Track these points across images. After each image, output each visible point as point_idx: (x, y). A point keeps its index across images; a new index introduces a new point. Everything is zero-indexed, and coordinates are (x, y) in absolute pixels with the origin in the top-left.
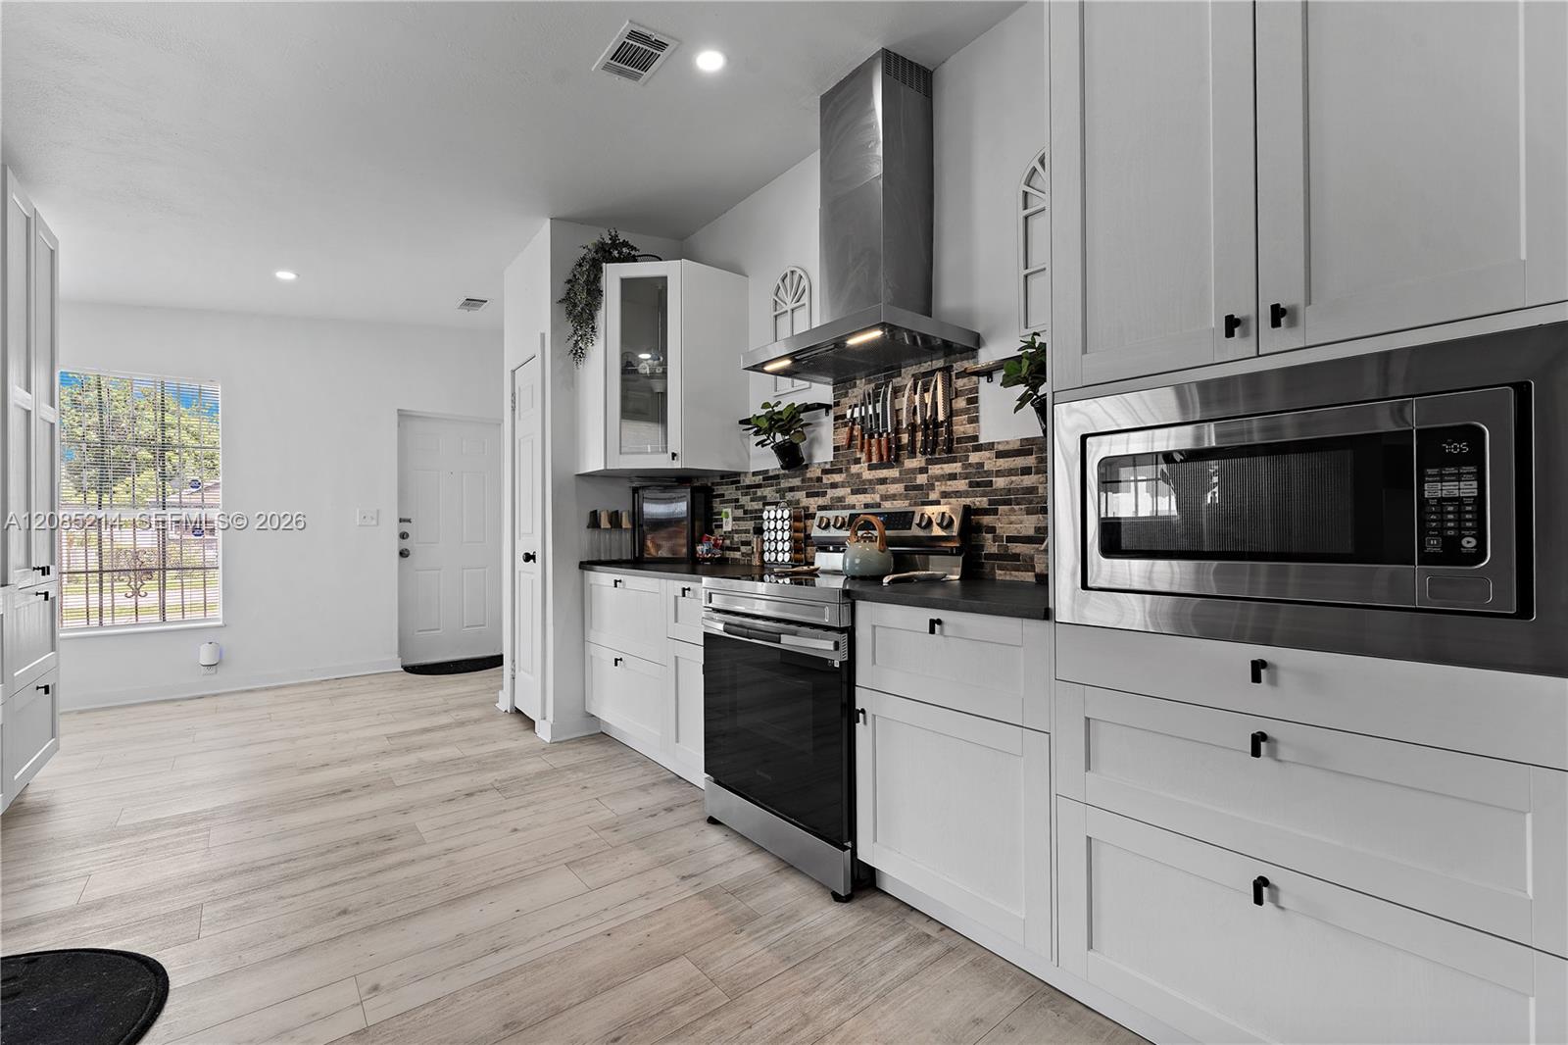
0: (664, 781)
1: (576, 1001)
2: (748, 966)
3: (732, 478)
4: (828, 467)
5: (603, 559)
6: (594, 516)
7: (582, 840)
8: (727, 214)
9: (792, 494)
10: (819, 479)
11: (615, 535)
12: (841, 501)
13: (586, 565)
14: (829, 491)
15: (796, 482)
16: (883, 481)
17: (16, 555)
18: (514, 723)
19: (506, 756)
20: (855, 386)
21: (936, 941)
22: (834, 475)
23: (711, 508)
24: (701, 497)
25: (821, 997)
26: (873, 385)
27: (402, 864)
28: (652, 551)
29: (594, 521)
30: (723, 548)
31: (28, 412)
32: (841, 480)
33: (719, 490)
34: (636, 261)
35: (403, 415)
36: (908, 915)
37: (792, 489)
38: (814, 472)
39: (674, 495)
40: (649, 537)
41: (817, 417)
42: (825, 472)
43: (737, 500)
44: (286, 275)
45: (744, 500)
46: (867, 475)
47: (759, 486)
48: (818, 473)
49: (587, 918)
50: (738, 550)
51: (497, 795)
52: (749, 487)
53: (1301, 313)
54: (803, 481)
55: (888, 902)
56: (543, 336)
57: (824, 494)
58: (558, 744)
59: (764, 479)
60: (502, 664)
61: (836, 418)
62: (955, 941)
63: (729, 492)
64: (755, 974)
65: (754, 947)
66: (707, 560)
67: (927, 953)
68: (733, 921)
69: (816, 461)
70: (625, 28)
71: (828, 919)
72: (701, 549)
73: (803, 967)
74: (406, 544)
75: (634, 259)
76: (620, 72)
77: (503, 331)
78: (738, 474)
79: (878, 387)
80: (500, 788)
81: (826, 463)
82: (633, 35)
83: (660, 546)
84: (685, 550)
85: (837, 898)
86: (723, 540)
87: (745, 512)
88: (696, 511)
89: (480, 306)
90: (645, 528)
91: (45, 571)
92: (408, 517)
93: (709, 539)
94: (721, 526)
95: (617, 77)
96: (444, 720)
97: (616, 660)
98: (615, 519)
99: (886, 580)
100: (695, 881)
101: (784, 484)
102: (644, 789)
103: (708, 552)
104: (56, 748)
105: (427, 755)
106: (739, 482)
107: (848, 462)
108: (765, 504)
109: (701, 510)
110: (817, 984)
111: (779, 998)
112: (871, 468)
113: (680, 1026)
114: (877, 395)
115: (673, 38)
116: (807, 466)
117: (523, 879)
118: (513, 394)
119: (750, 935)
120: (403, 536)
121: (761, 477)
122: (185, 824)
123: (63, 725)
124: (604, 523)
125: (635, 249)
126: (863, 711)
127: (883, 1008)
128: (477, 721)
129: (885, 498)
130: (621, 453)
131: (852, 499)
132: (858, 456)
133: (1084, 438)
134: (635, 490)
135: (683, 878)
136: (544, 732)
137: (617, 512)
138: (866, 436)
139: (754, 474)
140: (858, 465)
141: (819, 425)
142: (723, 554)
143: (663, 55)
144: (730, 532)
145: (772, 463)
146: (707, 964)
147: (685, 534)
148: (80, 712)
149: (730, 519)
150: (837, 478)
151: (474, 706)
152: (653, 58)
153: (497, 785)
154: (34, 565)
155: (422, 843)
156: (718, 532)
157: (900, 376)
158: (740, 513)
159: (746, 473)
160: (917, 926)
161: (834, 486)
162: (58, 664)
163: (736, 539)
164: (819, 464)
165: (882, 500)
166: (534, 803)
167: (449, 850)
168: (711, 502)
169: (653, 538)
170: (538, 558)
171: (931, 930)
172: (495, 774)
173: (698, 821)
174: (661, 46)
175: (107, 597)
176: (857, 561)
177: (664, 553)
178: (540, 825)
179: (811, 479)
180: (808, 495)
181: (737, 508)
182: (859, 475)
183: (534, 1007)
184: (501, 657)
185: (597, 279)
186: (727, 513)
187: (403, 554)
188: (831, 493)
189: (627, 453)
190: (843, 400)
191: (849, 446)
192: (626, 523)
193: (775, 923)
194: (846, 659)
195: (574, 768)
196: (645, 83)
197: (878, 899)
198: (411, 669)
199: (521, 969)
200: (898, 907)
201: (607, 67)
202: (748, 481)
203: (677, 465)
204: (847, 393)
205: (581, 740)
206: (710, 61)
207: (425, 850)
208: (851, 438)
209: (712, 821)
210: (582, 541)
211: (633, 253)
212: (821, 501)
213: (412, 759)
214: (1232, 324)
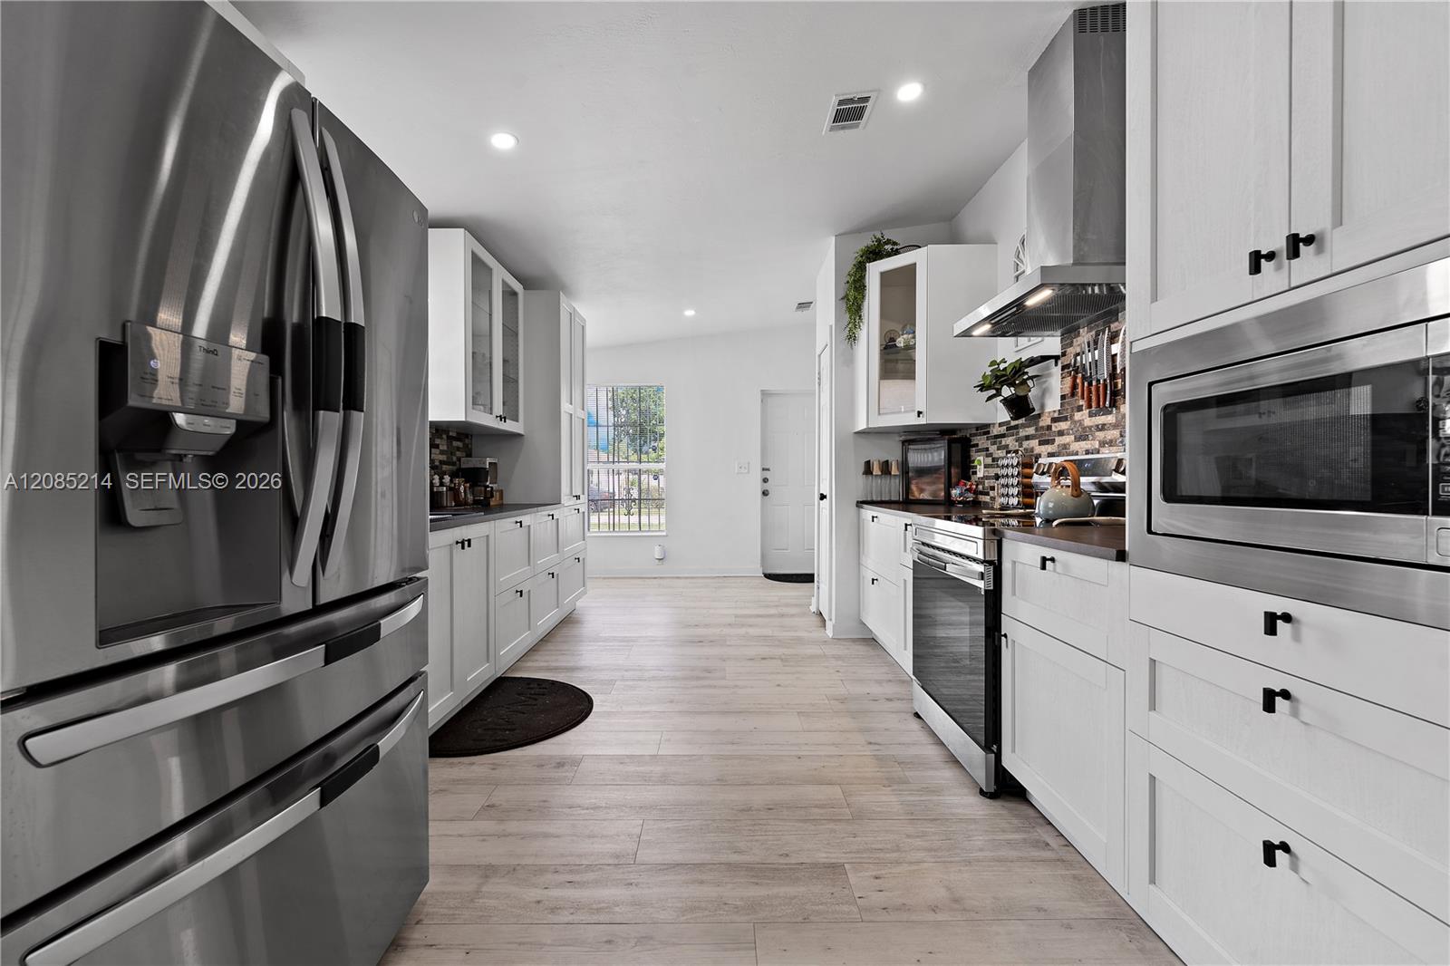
0: (900, 680)
1: (760, 782)
2: (879, 806)
3: (983, 429)
4: (1056, 415)
5: (874, 499)
6: (868, 464)
7: (817, 702)
8: (984, 188)
9: (1028, 442)
10: (1049, 428)
11: (886, 481)
12: (1066, 449)
13: (860, 504)
14: (1057, 438)
15: (1031, 431)
16: (1102, 428)
17: (565, 489)
18: (816, 620)
19: (799, 641)
20: (1079, 335)
21: (1053, 850)
22: (1061, 423)
23: (969, 457)
24: (957, 447)
25: (918, 842)
26: (1093, 333)
27: (710, 687)
28: (917, 494)
29: (868, 470)
30: (976, 493)
31: (571, 415)
32: (1066, 427)
33: (975, 440)
34: (900, 253)
35: (765, 394)
36: (1041, 825)
37: (1028, 438)
38: (1045, 421)
39: (933, 446)
40: (914, 482)
41: (1048, 368)
42: (1055, 420)
43: (987, 449)
44: (690, 313)
45: (993, 449)
46: (1088, 422)
47: (1003, 436)
48: (1048, 422)
49: (792, 745)
50: (987, 494)
51: (779, 662)
52: (997, 437)
53: (1328, 237)
54: (1036, 430)
55: (1031, 812)
56: (831, 326)
57: (1052, 442)
58: (836, 640)
59: (1008, 429)
60: (813, 581)
61: (1063, 368)
62: (1071, 856)
63: (981, 441)
64: (880, 812)
65: (893, 798)
66: (960, 502)
67: (1037, 854)
68: (887, 779)
69: (1047, 410)
70: (834, 101)
71: (967, 803)
72: (955, 492)
73: (919, 822)
74: (767, 486)
75: (896, 252)
76: (843, 128)
77: (814, 325)
78: (988, 426)
79: (1097, 335)
80: (784, 659)
81: (1054, 411)
82: (841, 102)
83: (924, 491)
84: (943, 494)
85: (982, 792)
86: (977, 485)
87: (994, 460)
88: (953, 460)
89: (809, 306)
90: (910, 474)
91: (578, 497)
92: (767, 467)
93: (965, 485)
94: (975, 473)
95: (842, 132)
96: (773, 611)
97: (873, 580)
98: (886, 467)
99: (1055, 523)
100: (877, 747)
101: (1023, 433)
102: (879, 682)
103: (961, 495)
104: (584, 593)
105: (752, 631)
106: (988, 432)
107: (1072, 409)
108: (1008, 452)
109: (957, 457)
110: (923, 835)
111: (887, 831)
112: (1091, 415)
113: (812, 818)
114: (1096, 343)
115: (871, 91)
116: (1039, 416)
117: (768, 713)
118: (819, 373)
119: (893, 790)
120: (765, 480)
121: (1005, 427)
122: (624, 641)
123: (589, 583)
124: (876, 471)
125: (895, 243)
126: (1005, 636)
127: (962, 868)
128: (793, 616)
129: (1103, 444)
130: (879, 414)
131: (1075, 446)
132: (1081, 403)
133: (1151, 384)
134: (904, 442)
135: (870, 743)
136: (829, 632)
137: (887, 461)
138: (1086, 384)
139: (1001, 425)
140: (1081, 413)
141: (1049, 375)
142: (976, 498)
143: (869, 104)
144: (982, 478)
145: (1003, 415)
146: (851, 795)
147: (943, 480)
148: (604, 578)
149: (982, 466)
150: (1063, 426)
151: (796, 605)
152: (863, 109)
153: (783, 657)
154: (574, 494)
155: (724, 678)
156: (974, 478)
157: (1117, 320)
158: (989, 460)
159: (994, 424)
160: (1042, 834)
161: (1061, 433)
162: (585, 549)
163: (986, 485)
164: (1049, 413)
165: (1100, 446)
166: (799, 673)
167: (736, 686)
168: (969, 452)
169: (917, 483)
170: (828, 497)
171: (1054, 842)
172: (785, 650)
173: (907, 713)
174: (866, 99)
175: (616, 517)
176: (1051, 505)
177: (925, 496)
178: (795, 687)
179: (1042, 427)
180: (1041, 443)
181: (987, 456)
182: (1080, 422)
183: (737, 777)
184: (813, 575)
185: (863, 277)
186: (979, 461)
187: (765, 493)
188: (1059, 440)
189: (886, 414)
190: (1069, 350)
191: (1073, 394)
192: (894, 471)
193: (918, 791)
194: (992, 588)
195: (838, 658)
196: (865, 128)
197: (1023, 808)
198: (769, 576)
199: (741, 757)
200: (1037, 818)
201: (832, 129)
202: (995, 431)
203: (922, 421)
204: (1072, 342)
205: (854, 640)
206: (909, 92)
207: (723, 683)
208: (1074, 386)
209: (917, 715)
210: (859, 486)
211: (895, 247)
212: (1050, 448)
213: (742, 631)
214: (1256, 261)
